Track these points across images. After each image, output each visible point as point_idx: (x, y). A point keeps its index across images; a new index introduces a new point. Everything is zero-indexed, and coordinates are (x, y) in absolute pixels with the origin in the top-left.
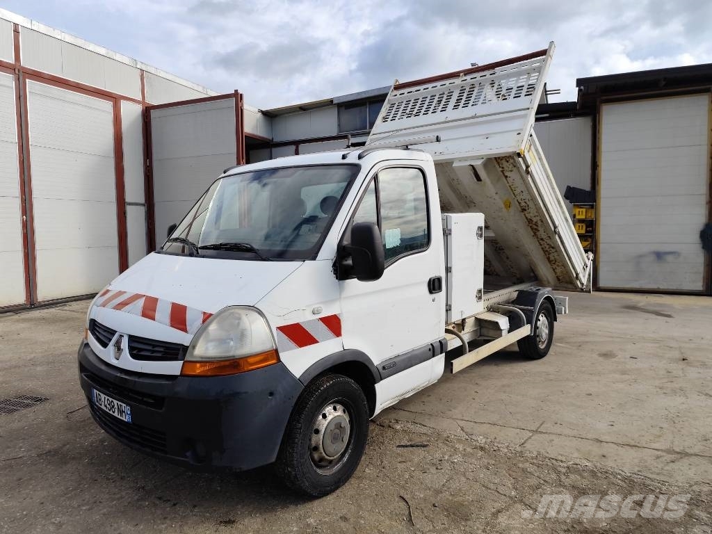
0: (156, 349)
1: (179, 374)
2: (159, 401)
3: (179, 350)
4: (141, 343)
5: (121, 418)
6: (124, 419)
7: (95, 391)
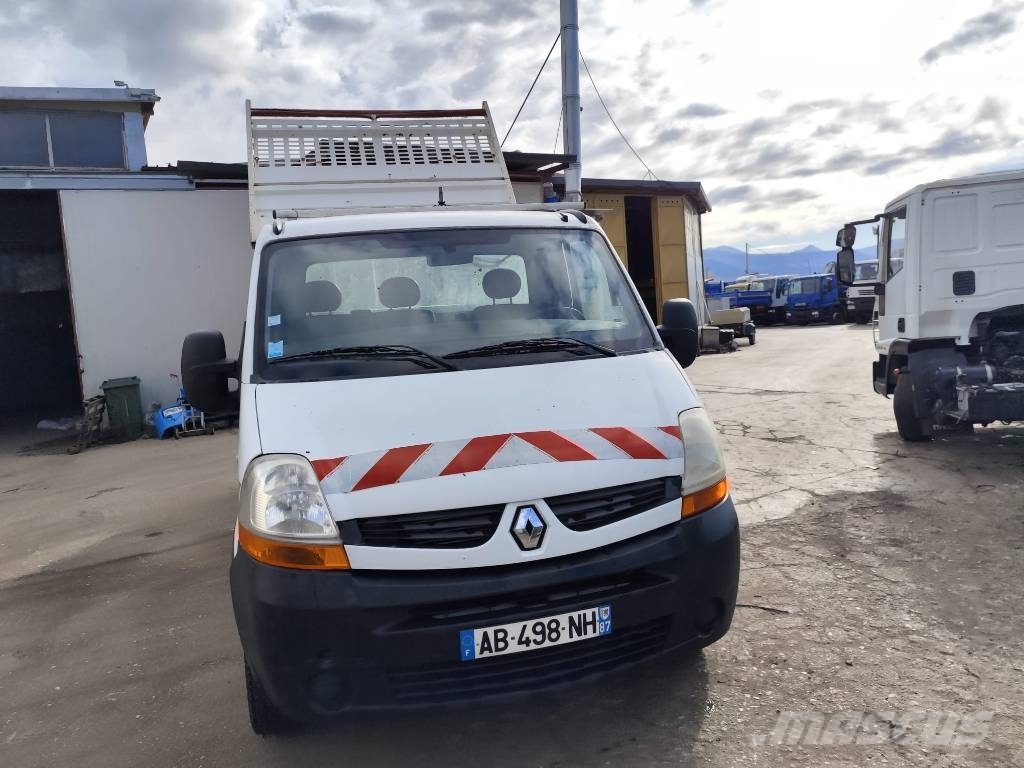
0: (615, 500)
1: (678, 517)
2: (638, 576)
3: (663, 486)
4: (580, 502)
5: (583, 637)
6: (590, 634)
7: (478, 634)
